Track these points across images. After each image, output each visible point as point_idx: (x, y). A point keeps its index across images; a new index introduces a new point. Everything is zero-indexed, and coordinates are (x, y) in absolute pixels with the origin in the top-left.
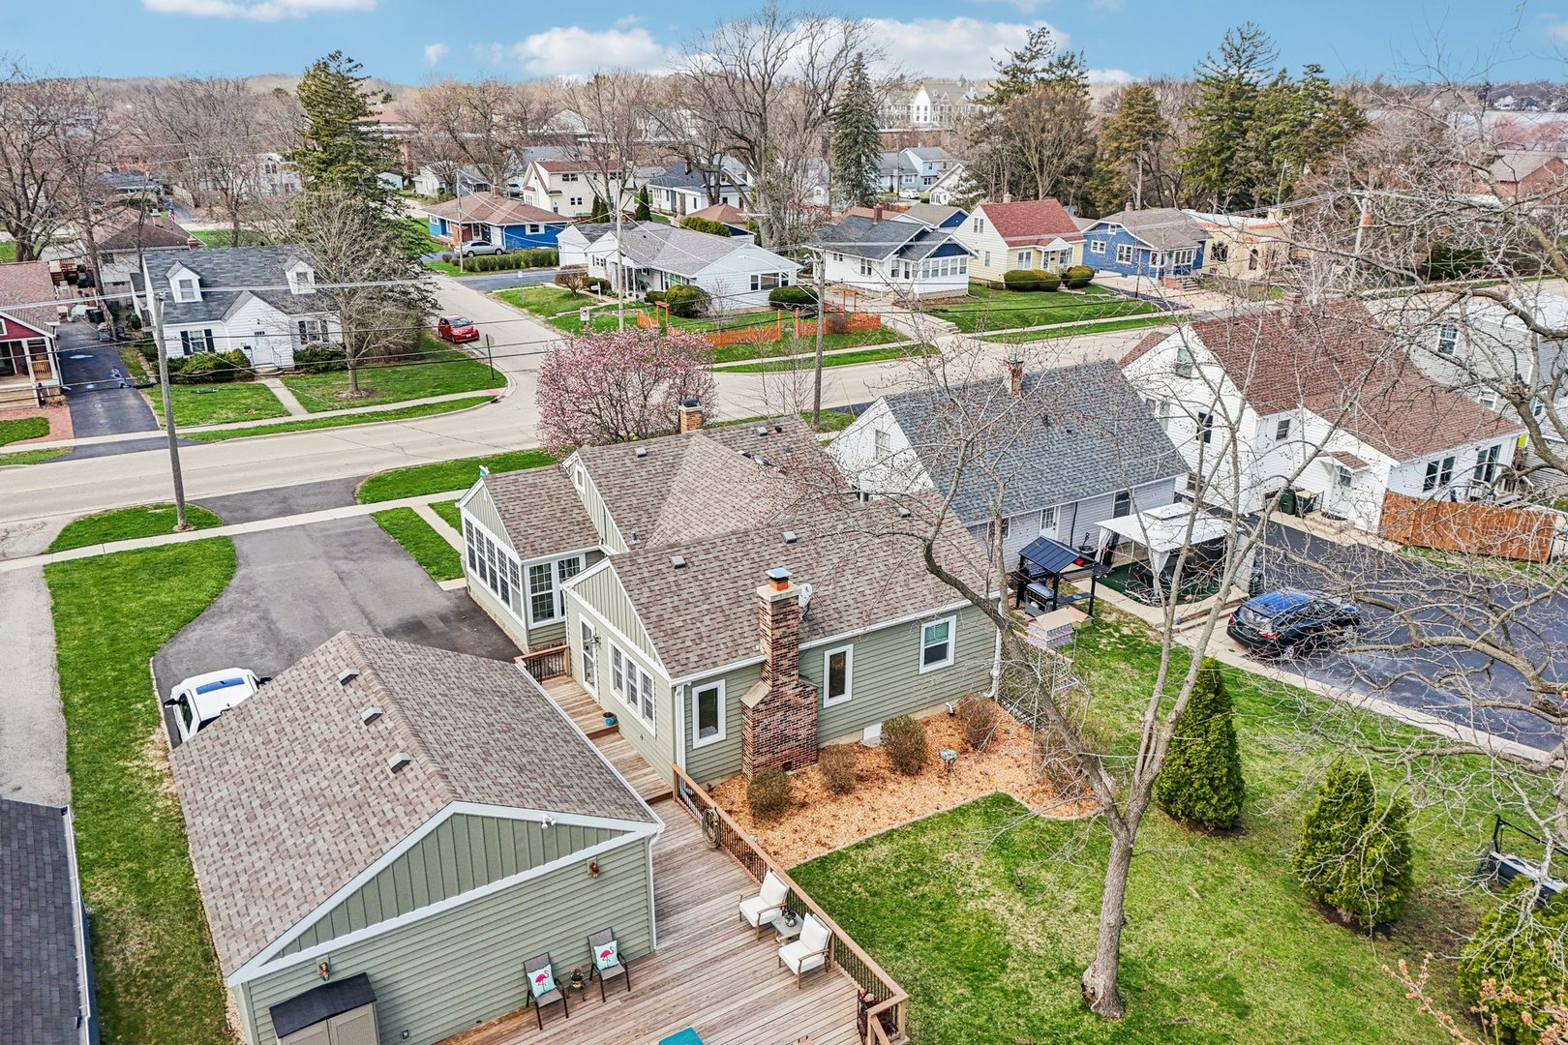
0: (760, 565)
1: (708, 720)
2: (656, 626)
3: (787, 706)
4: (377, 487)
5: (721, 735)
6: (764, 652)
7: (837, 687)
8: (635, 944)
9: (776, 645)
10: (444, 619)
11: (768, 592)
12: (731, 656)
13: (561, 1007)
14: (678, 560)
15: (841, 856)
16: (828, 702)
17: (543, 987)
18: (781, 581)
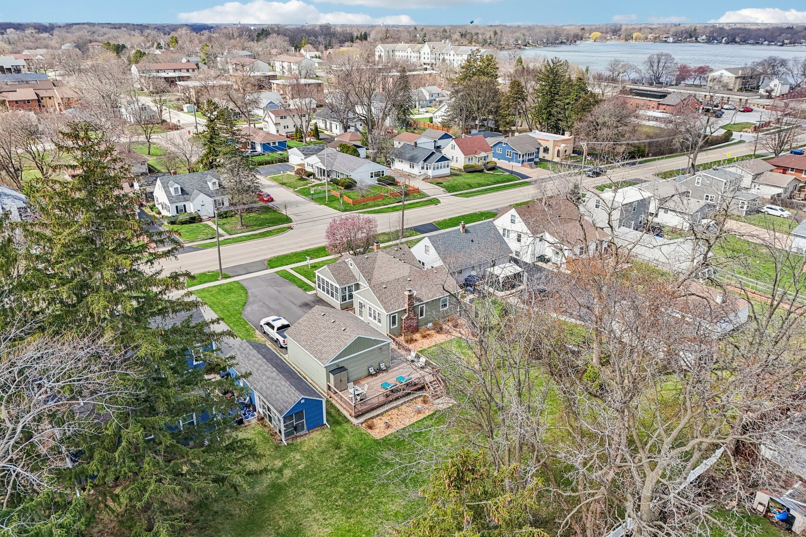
0: (403, 287)
1: (394, 323)
2: (382, 302)
3: (411, 319)
4: (272, 263)
5: (397, 326)
6: (406, 307)
7: (421, 315)
8: (387, 365)
9: (409, 305)
10: (313, 302)
11: (407, 293)
12: (399, 308)
13: (375, 375)
14: (384, 286)
15: (425, 350)
16: (420, 318)
17: (372, 371)
18: (410, 291)
